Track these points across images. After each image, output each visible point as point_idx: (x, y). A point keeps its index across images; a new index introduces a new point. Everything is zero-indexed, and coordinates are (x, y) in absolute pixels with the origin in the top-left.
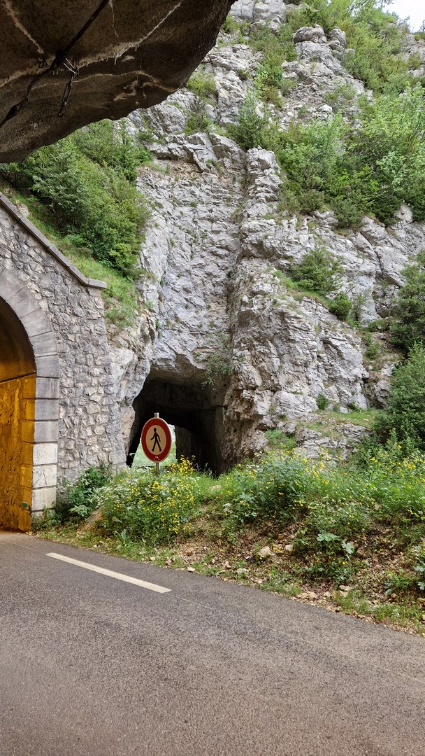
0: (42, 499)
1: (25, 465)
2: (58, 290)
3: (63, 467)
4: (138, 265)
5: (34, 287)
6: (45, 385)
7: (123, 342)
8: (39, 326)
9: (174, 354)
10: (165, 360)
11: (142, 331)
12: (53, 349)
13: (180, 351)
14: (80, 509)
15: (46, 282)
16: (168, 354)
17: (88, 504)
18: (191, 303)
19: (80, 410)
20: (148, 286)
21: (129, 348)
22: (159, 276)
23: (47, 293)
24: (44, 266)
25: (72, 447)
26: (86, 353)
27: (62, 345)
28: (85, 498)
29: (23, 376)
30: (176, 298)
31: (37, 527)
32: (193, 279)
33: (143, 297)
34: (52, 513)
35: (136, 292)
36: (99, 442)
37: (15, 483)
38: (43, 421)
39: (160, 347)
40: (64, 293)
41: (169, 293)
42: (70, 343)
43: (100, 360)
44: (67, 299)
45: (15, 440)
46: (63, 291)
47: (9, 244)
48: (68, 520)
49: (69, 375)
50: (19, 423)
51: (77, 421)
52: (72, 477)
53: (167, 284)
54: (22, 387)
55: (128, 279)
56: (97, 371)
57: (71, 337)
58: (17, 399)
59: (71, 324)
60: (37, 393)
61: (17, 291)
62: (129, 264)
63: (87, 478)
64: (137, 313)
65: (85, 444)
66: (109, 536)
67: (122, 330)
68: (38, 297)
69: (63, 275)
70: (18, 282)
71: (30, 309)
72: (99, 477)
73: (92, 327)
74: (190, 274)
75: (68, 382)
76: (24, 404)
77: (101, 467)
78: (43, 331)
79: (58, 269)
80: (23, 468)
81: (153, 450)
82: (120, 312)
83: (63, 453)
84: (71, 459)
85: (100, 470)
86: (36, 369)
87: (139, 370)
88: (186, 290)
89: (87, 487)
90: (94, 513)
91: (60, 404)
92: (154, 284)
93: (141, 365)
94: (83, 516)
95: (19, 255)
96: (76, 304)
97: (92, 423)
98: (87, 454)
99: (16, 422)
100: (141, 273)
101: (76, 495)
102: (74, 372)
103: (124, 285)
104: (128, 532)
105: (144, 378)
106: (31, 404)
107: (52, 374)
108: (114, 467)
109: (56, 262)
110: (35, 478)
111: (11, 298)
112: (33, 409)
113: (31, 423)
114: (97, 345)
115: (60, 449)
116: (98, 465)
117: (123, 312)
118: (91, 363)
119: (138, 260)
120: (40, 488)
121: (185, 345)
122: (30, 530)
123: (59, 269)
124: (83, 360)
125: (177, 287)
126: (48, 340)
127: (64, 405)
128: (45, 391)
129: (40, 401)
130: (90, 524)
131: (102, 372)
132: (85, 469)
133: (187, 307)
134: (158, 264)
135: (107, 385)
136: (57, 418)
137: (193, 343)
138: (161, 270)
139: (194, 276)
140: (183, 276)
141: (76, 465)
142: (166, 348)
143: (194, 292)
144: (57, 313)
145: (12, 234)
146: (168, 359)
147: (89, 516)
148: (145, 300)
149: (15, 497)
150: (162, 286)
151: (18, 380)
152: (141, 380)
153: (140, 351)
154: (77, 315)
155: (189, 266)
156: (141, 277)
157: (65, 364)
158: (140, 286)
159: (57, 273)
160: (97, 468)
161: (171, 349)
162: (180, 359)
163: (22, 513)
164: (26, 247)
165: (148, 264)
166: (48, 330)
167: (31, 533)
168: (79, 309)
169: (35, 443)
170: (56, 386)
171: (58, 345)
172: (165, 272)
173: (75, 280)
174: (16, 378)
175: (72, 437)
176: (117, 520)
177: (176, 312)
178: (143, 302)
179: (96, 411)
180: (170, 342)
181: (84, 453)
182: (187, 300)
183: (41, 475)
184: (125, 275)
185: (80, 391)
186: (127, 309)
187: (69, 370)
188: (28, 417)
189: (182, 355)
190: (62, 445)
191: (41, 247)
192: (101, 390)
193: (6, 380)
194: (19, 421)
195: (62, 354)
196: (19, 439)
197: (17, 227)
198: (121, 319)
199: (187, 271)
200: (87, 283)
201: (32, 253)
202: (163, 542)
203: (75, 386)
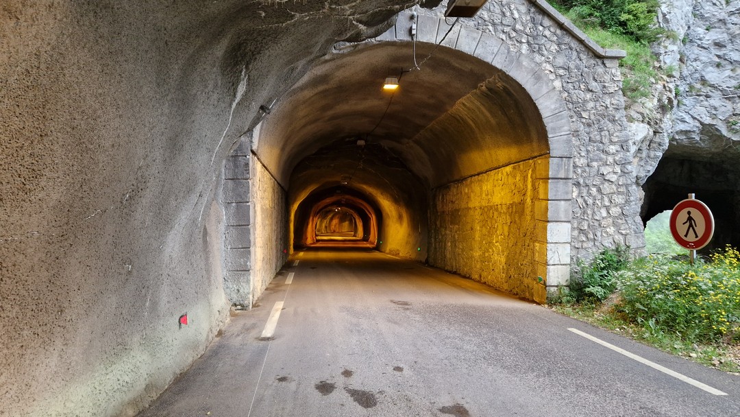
0: (557, 276)
1: (539, 242)
2: (572, 66)
3: (577, 246)
4: (654, 25)
5: (549, 67)
6: (559, 165)
7: (635, 115)
8: (553, 107)
9: (698, 125)
10: (686, 132)
11: (659, 100)
12: (566, 128)
13: (707, 120)
14: (596, 290)
15: (560, 61)
16: (692, 125)
17: (605, 287)
18: (726, 59)
19: (594, 190)
20: (666, 47)
21: (643, 121)
22: (681, 33)
23: (561, 72)
24: (559, 45)
25: (586, 228)
26: (601, 130)
27: (575, 124)
28: (601, 279)
29: (536, 157)
30: (704, 56)
31: (552, 302)
32: (729, 29)
33: (659, 61)
34: (567, 291)
35: (651, 57)
36: (614, 224)
37: (529, 258)
38: (557, 200)
39: (680, 118)
40: (579, 69)
41: (692, 52)
42: (584, 120)
43: (617, 136)
44: (582, 75)
45: (529, 218)
46: (578, 68)
47: (525, 28)
48: (584, 299)
49: (583, 154)
50: (532, 202)
51: (590, 201)
52: (586, 258)
53: (691, 41)
54: (535, 168)
55: (642, 43)
56: (613, 149)
57: (585, 115)
58: (530, 179)
59: (585, 101)
60: (550, 173)
61: (532, 74)
62: (644, 25)
63: (602, 260)
64: (654, 81)
65: (600, 225)
66: (633, 322)
67: (635, 102)
68: (552, 77)
69: (578, 50)
70: (533, 65)
71: (545, 90)
72: (615, 259)
73: (608, 102)
74: (725, 24)
75: (581, 162)
76: (537, 184)
77: (617, 250)
78: (557, 111)
79: (572, 45)
80: (537, 244)
81: (686, 236)
82: (632, 82)
83: (576, 233)
84: (584, 239)
85: (616, 253)
86: (549, 150)
87: (654, 145)
88: (719, 45)
89: (603, 269)
90: (611, 296)
91: (573, 184)
92: (674, 44)
93: (657, 139)
94: (599, 297)
95: (535, 38)
96: (591, 79)
97: (607, 203)
98: (602, 235)
99: (529, 201)
100: (658, 34)
101: (591, 276)
102: (588, 151)
103: (638, 51)
104: (657, 322)
105: (660, 154)
106: (544, 184)
107: (566, 154)
108: (632, 252)
109: (570, 38)
110: (550, 254)
111: (527, 82)
112: (546, 189)
113: (544, 203)
114: (613, 121)
115: (573, 229)
116: (614, 248)
117: (636, 81)
118: (606, 140)
119: (655, 18)
120: (554, 265)
121: (714, 112)
122: (546, 303)
123: (574, 44)
124: (598, 138)
125: (705, 43)
126: (561, 119)
127: (578, 184)
128: (558, 171)
129: (553, 181)
130: (607, 306)
131: (619, 149)
132: (600, 251)
133: (718, 65)
134: (679, 18)
135: (623, 164)
136: (570, 197)
137: (726, 108)
138: (684, 25)
139: (730, 26)
140: (715, 27)
141: (590, 246)
142: (687, 118)
143: (730, 46)
144: (570, 91)
145: (529, 18)
146: (690, 131)
147: (605, 298)
148: (662, 64)
149: (529, 271)
150: (685, 45)
151: (531, 161)
152: (656, 157)
153: (656, 123)
154: (591, 91)
155: (723, 14)
156: (658, 38)
157: (579, 143)
158: (656, 49)
159: (571, 49)
160: (613, 250)
161: (694, 118)
162: (707, 130)
163: (536, 287)
164: (541, 28)
165: (666, 21)
166: (561, 109)
167: (546, 306)
168: (594, 84)
169: (548, 222)
170: (569, 165)
171: (571, 124)
172: (689, 27)
173: (590, 53)
174: (529, 159)
175: (586, 218)
176: (642, 307)
177: (704, 73)
178: (660, 67)
179: (612, 191)
180: (694, 110)
181: (599, 234)
182: (719, 57)
183: (554, 252)
184: (638, 39)
185: (594, 171)
186: (640, 78)
187: (583, 148)
188: (541, 196)
189: (710, 125)
190: (575, 225)
191: (556, 25)
192: (618, 169)
193: (519, 162)
194: (532, 200)
195: (576, 133)
196: (533, 217)
197: (533, 10)
198: (634, 90)
199: (721, 20)
200: (604, 54)
201: (547, 33)
202: (703, 339)
203: (588, 166)
